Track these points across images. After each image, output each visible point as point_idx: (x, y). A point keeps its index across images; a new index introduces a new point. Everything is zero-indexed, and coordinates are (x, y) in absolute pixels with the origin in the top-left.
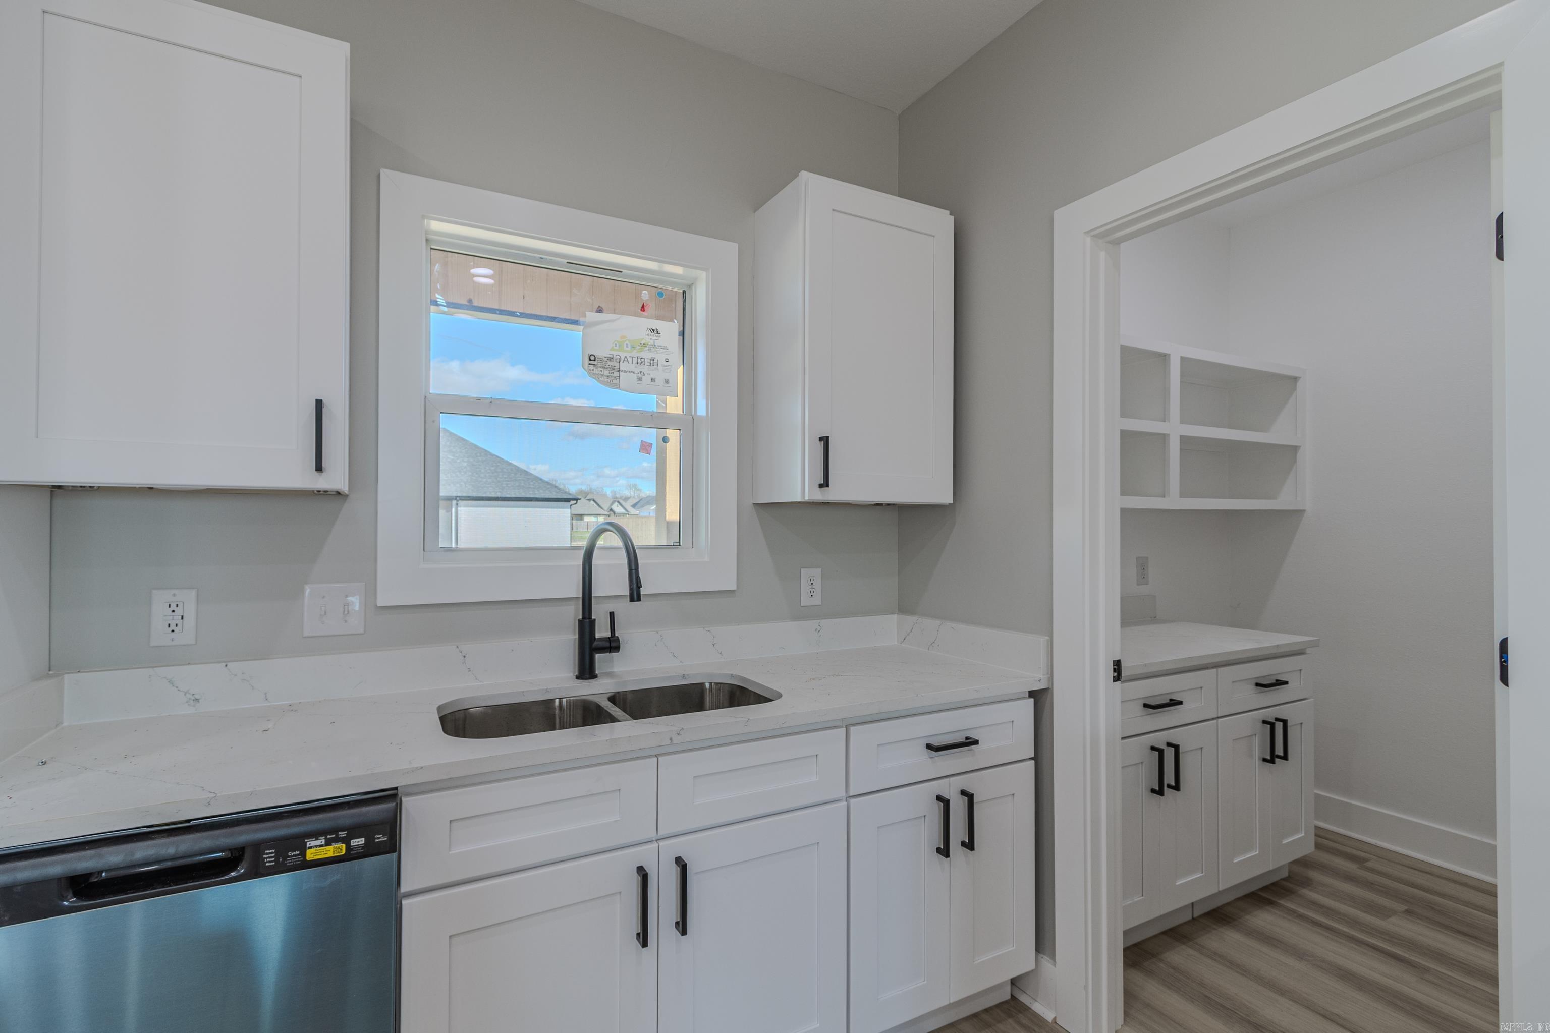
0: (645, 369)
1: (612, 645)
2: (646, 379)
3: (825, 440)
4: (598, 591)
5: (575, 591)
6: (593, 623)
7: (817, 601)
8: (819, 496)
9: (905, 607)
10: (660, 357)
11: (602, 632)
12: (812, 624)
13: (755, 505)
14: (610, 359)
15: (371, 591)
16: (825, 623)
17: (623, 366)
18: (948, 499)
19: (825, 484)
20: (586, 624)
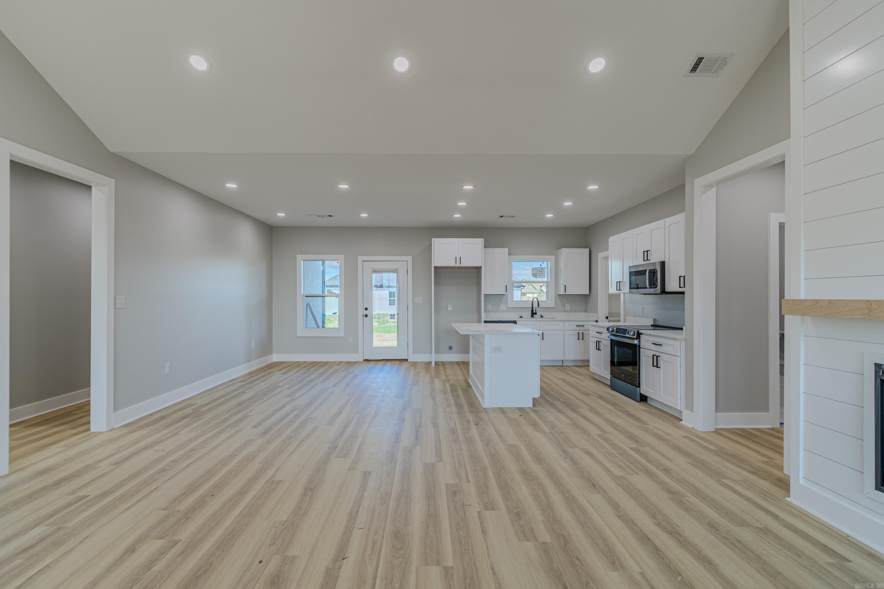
0: (541, 274)
1: (536, 314)
2: (541, 276)
3: (565, 286)
4: (533, 307)
5: (531, 306)
6: (533, 310)
7: (569, 309)
8: (565, 293)
9: (586, 311)
10: (543, 273)
11: (534, 312)
12: (568, 313)
13: (558, 295)
14: (536, 274)
15: (507, 305)
16: (570, 313)
17: (537, 274)
18: (588, 293)
19: (565, 292)
20: (532, 311)
